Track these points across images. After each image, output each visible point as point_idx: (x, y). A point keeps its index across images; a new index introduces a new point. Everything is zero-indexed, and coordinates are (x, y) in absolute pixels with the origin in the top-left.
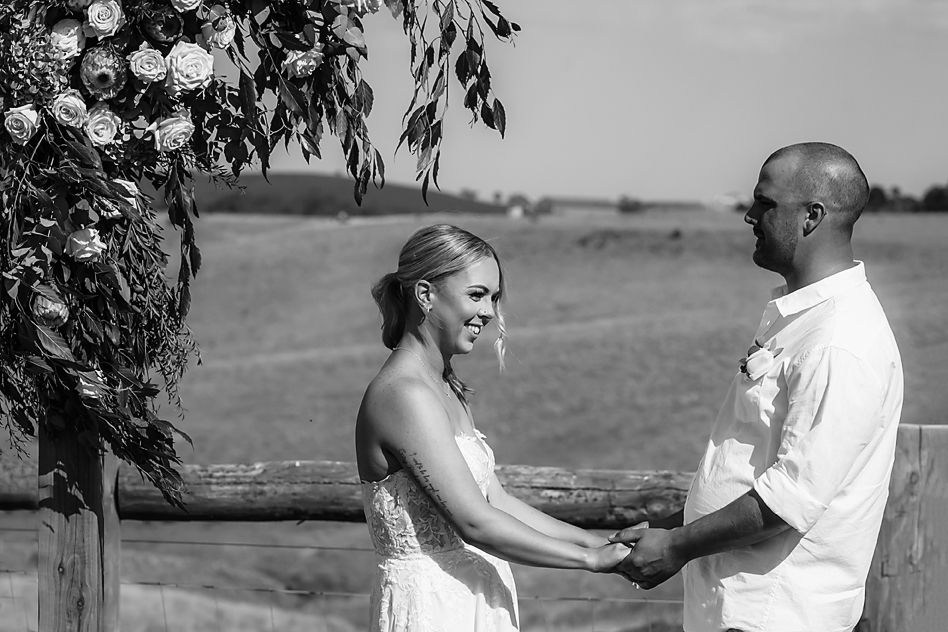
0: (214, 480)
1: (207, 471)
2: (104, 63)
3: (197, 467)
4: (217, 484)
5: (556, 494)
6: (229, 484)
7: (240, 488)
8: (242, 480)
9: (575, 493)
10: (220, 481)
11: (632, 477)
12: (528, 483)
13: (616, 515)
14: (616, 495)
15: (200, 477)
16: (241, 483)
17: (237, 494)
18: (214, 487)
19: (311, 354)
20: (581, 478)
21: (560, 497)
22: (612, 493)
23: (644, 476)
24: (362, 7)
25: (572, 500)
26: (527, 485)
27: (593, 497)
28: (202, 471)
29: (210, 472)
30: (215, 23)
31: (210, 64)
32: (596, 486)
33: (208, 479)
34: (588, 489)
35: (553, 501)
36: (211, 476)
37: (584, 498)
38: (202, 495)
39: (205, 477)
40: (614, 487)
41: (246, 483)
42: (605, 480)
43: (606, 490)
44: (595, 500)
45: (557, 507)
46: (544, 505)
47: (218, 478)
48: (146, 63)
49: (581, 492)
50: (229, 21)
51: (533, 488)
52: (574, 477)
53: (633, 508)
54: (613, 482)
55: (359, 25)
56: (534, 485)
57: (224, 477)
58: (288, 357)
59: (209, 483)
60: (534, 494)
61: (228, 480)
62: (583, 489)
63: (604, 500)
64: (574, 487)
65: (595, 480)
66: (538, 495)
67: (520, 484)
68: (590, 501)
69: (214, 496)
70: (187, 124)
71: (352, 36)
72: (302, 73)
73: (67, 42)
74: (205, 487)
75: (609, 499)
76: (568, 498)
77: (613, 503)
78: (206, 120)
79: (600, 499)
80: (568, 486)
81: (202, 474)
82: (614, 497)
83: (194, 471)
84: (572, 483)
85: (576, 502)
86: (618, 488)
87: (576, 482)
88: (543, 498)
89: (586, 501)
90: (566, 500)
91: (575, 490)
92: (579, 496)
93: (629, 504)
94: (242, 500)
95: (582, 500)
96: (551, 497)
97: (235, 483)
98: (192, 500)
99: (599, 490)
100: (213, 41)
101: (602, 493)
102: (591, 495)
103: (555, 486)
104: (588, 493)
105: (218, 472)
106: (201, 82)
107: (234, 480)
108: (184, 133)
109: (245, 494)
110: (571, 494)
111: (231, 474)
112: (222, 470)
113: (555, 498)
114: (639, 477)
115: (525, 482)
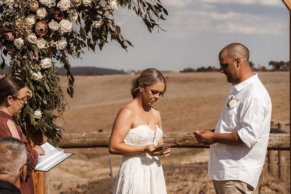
0: (73, 138)
1: (71, 135)
2: (42, 26)
3: (68, 134)
4: (74, 139)
6: (77, 139)
7: (80, 140)
8: (80, 137)
9: (166, 138)
10: (74, 138)
11: (181, 134)
13: (177, 144)
14: (177, 139)
15: (69, 137)
16: (80, 138)
17: (79, 141)
18: (73, 140)
19: (89, 106)
20: (167, 135)
22: (175, 138)
23: (183, 134)
24: (113, 9)
27: (171, 139)
28: (70, 135)
29: (72, 136)
30: (72, 14)
31: (71, 25)
32: (171, 137)
33: (72, 138)
34: (169, 137)
36: (72, 137)
38: (70, 142)
39: (71, 137)
40: (176, 136)
41: (81, 138)
42: (173, 135)
43: (174, 138)
44: (171, 140)
47: (74, 137)
48: (53, 26)
49: (168, 138)
50: (76, 13)
52: (166, 134)
53: (181, 142)
54: (176, 135)
55: (112, 14)
57: (75, 137)
58: (84, 106)
59: (72, 139)
61: (77, 138)
63: (173, 140)
64: (166, 137)
65: (171, 135)
68: (170, 140)
69: (73, 142)
70: (65, 42)
71: (110, 17)
72: (97, 27)
73: (31, 20)
74: (71, 139)
75: (175, 140)
77: (176, 141)
78: (70, 41)
79: (172, 140)
81: (70, 136)
82: (176, 139)
83: (68, 136)
84: (165, 136)
85: (166, 141)
86: (177, 137)
87: (166, 136)
89: (169, 140)
92: (167, 139)
93: (180, 141)
94: (80, 143)
97: (78, 138)
98: (67, 143)
99: (172, 138)
100: (72, 19)
101: (173, 138)
104: (169, 138)
105: (74, 135)
106: (69, 30)
107: (78, 137)
108: (64, 45)
109: (81, 141)
111: (77, 136)
112: (75, 135)
114: (182, 134)
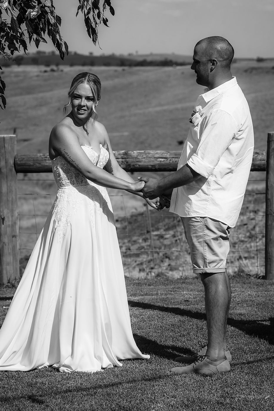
5: (162, 160)
9: (169, 159)
12: (153, 156)
20: (171, 154)
21: (164, 161)
25: (168, 162)
26: (152, 157)
27: (175, 160)
35: (162, 162)
37: (172, 161)
44: (176, 161)
45: (163, 164)
46: (158, 163)
51: (155, 158)
56: (155, 157)
60: (155, 160)
62: (172, 158)
66: (157, 160)
67: (150, 157)
76: (167, 161)
80: (166, 157)
85: (169, 162)
87: (169, 155)
88: (158, 161)
89: (173, 162)
90: (166, 162)
91: (169, 158)
92: (170, 160)
95: (171, 161)
96: (161, 161)
99: (177, 158)
102: (174, 160)
103: (162, 157)
110: (168, 159)
113: (162, 161)
115: (152, 156)
